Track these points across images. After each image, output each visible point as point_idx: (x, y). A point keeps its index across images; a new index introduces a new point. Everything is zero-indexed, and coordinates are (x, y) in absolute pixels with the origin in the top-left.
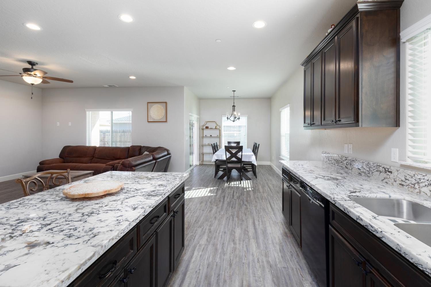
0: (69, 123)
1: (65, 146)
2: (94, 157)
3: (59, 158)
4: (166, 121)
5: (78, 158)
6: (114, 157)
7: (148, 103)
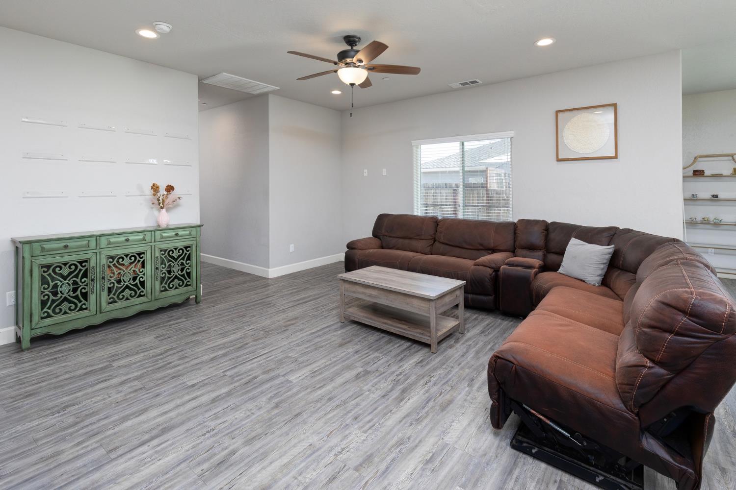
0: (383, 169)
1: (380, 215)
2: (435, 241)
3: (371, 236)
4: (616, 157)
5: (407, 241)
6: (481, 245)
7: (557, 112)
